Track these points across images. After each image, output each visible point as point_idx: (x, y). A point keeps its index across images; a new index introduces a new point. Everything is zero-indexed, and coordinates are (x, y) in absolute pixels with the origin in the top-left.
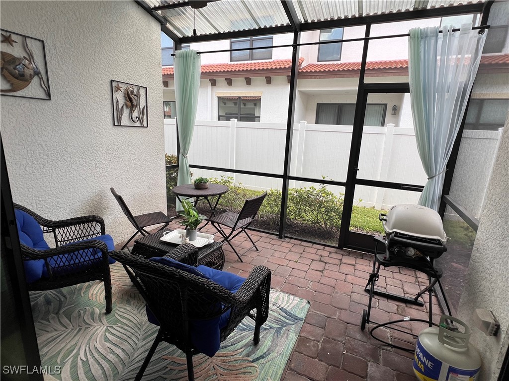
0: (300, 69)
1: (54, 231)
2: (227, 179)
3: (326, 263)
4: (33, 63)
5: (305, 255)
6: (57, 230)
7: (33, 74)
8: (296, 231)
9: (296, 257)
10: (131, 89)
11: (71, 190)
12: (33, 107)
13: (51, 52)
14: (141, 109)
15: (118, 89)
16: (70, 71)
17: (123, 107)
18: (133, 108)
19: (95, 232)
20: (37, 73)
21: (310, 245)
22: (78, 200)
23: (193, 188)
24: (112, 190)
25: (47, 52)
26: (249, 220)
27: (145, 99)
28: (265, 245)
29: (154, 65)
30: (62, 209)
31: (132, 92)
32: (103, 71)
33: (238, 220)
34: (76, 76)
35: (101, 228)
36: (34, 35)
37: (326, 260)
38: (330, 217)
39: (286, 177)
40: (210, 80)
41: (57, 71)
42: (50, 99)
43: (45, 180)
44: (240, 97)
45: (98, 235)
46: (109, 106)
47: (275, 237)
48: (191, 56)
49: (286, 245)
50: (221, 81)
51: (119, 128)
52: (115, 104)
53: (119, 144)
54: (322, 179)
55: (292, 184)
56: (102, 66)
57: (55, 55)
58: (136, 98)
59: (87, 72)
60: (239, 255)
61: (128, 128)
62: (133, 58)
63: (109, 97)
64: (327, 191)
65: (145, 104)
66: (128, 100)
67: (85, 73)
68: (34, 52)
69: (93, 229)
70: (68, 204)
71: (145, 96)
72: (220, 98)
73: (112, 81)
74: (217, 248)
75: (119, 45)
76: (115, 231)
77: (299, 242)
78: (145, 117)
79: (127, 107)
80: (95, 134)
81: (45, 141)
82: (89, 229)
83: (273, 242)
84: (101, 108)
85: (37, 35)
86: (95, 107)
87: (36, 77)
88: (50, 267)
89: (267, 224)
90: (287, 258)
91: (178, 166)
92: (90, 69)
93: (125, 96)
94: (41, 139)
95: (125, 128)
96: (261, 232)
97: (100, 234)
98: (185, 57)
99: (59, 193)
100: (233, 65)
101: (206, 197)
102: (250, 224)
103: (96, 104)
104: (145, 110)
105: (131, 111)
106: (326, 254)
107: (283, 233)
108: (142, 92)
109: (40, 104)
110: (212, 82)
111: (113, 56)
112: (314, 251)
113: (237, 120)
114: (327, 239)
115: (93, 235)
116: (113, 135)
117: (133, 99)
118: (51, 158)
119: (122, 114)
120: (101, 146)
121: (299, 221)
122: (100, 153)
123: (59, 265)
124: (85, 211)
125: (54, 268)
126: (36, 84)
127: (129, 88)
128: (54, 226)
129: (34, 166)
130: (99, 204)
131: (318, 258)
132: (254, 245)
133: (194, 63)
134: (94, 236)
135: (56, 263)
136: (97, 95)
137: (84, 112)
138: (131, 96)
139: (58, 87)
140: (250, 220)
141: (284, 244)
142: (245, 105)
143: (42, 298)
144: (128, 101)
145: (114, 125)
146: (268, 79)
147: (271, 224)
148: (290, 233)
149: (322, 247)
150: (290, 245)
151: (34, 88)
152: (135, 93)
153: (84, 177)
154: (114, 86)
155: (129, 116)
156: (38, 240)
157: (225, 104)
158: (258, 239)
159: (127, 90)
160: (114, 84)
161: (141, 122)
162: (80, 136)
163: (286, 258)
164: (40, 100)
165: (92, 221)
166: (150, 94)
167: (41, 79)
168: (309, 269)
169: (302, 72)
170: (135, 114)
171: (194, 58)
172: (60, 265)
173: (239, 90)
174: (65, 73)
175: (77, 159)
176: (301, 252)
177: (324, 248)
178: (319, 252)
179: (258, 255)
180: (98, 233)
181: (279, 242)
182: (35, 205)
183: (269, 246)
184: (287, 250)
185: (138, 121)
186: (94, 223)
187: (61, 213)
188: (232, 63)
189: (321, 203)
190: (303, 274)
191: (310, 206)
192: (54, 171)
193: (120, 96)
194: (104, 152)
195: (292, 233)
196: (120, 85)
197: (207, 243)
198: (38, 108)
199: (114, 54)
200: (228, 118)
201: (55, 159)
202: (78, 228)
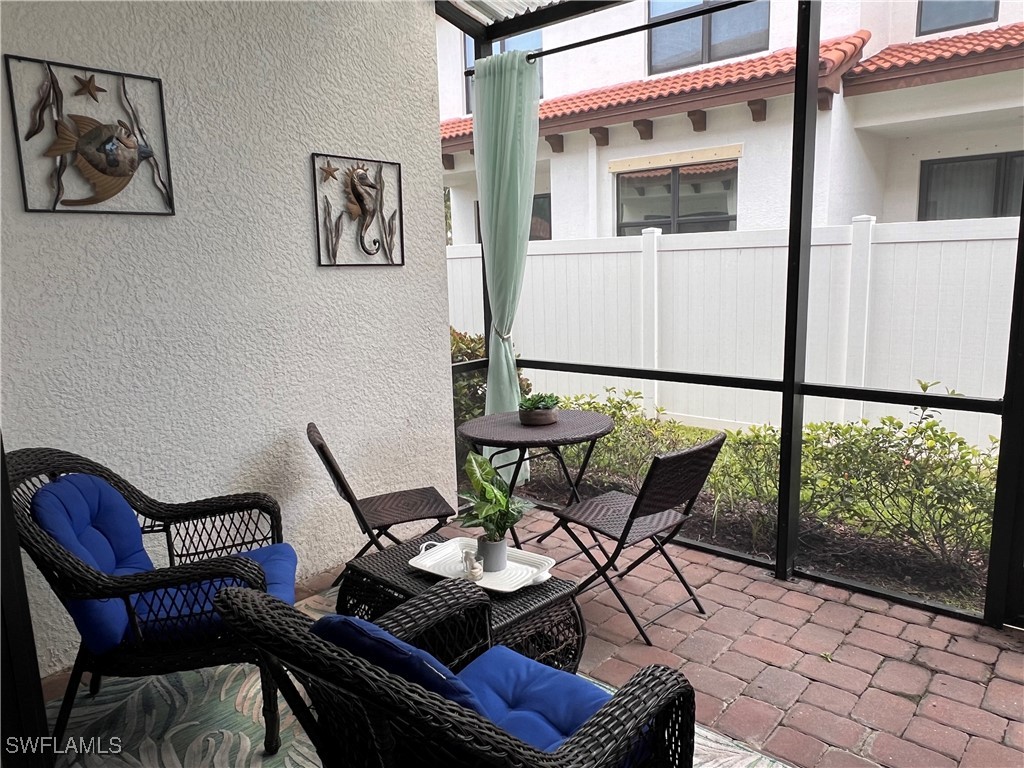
0: (858, 65)
1: (166, 529)
2: (624, 398)
3: (934, 672)
4: (137, 132)
5: (858, 638)
6: (172, 528)
7: (137, 158)
8: (838, 558)
9: (824, 642)
10: (361, 171)
11: (218, 429)
12: (137, 233)
13: (176, 103)
14: (387, 220)
15: (329, 173)
16: (218, 143)
17: (340, 217)
18: (365, 220)
19: (258, 536)
20: (146, 155)
21: (882, 605)
22: (234, 453)
23: (513, 424)
24: (312, 431)
25: (167, 103)
26: (671, 517)
27: (396, 193)
28: (728, 597)
29: (418, 104)
30: (196, 476)
31: (363, 179)
32: (294, 135)
33: (633, 516)
34: (230, 153)
35: (272, 527)
36: (140, 69)
37: (936, 660)
38: (957, 516)
39: (792, 388)
40: (592, 131)
41: (189, 145)
42: (173, 214)
43: (160, 404)
44: (675, 169)
45: (265, 544)
46: (308, 218)
47: (764, 574)
48: (513, 68)
49: (797, 599)
50: (624, 130)
51: (332, 272)
52: (320, 212)
53: (332, 311)
54: (920, 391)
55: (814, 410)
56: (290, 122)
57: (185, 109)
58: (373, 192)
59: (257, 140)
60: (642, 622)
61: (353, 270)
62: (365, 95)
63: (307, 196)
64: (943, 429)
65: (396, 206)
66: (354, 199)
67: (250, 144)
68: (140, 108)
69: (252, 526)
70: (209, 464)
71: (396, 185)
72: (619, 176)
73: (314, 156)
74: (557, 599)
75: (331, 66)
76: (321, 535)
77: (844, 594)
78: (396, 239)
79: (351, 217)
80: (274, 289)
81: (159, 313)
82: (243, 527)
83: (753, 589)
84: (286, 224)
85: (147, 69)
86: (275, 224)
87: (143, 163)
88: (137, 620)
89: (743, 533)
90: (796, 642)
91: (485, 364)
92: (263, 132)
93: (345, 192)
94: (151, 308)
95: (348, 271)
96: (719, 554)
97: (270, 541)
98: (498, 72)
99: (189, 435)
100: (657, 82)
101: (553, 447)
102: (677, 528)
103: (277, 216)
104: (397, 222)
105: (362, 227)
106: (937, 639)
107: (789, 562)
108: (389, 176)
109: (151, 226)
110: (599, 135)
111: (316, 95)
112: (895, 627)
113: (660, 230)
114: (945, 588)
115: (252, 543)
116: (316, 290)
117: (365, 195)
118: (172, 352)
119: (338, 237)
120: (287, 318)
121: (849, 524)
122: (285, 336)
123: (156, 616)
124: (249, 480)
125: (146, 622)
126: (144, 180)
127: (354, 170)
128: (169, 515)
129: (136, 371)
130: (282, 464)
131: (903, 650)
132: (691, 593)
133: (520, 84)
134: (255, 546)
135: (151, 610)
136: (279, 195)
137: (249, 236)
138: (361, 189)
139: (192, 182)
140: (676, 516)
141: (793, 599)
142: (697, 188)
143: (136, 694)
144: (352, 202)
145: (319, 264)
146: (757, 107)
147: (755, 531)
148: (814, 563)
149: (922, 616)
150: (811, 603)
151: (139, 192)
152: (371, 180)
153: (247, 396)
154: (319, 168)
155: (357, 240)
156: (128, 550)
157: (642, 192)
158: (708, 577)
159: (350, 175)
160: (319, 163)
161: (388, 254)
162: (239, 296)
163: (792, 642)
164: (152, 217)
165: (249, 507)
166: (410, 180)
167: (154, 166)
168: (870, 686)
169: (865, 71)
170: (372, 233)
171: (520, 73)
172: (159, 617)
173: (676, 149)
174: (206, 148)
175: (231, 352)
176: (847, 627)
177: (932, 620)
178: (913, 633)
179: (702, 628)
180: (265, 539)
181: (776, 591)
182: (138, 465)
183: (740, 601)
184: (798, 619)
185: (377, 250)
186: (255, 512)
187: (193, 485)
188: (654, 77)
189: (921, 471)
190: (846, 702)
191: (883, 478)
192: (179, 382)
193: (333, 193)
194: (296, 333)
195: (823, 563)
196: (334, 164)
197: (530, 582)
198: (146, 237)
199: (318, 88)
200: (636, 228)
201: (182, 354)
202: (218, 523)
